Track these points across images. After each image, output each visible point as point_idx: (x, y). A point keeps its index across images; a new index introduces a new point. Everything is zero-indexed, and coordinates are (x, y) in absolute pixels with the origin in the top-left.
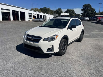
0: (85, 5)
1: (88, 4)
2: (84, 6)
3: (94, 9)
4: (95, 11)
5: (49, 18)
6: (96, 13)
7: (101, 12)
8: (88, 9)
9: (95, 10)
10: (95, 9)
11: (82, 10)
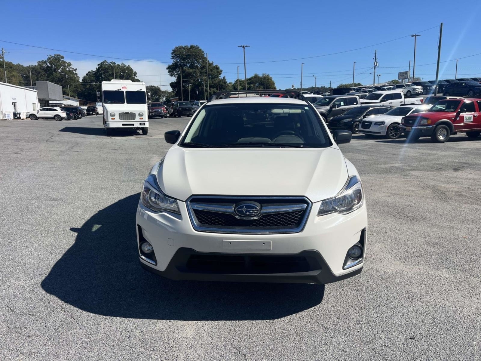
0: (181, 48)
1: (192, 47)
2: (177, 53)
3: (217, 68)
4: (221, 77)
5: (14, 104)
6: (225, 83)
7: (244, 81)
8: (192, 66)
9: (220, 73)
10: (221, 69)
11: (171, 69)
